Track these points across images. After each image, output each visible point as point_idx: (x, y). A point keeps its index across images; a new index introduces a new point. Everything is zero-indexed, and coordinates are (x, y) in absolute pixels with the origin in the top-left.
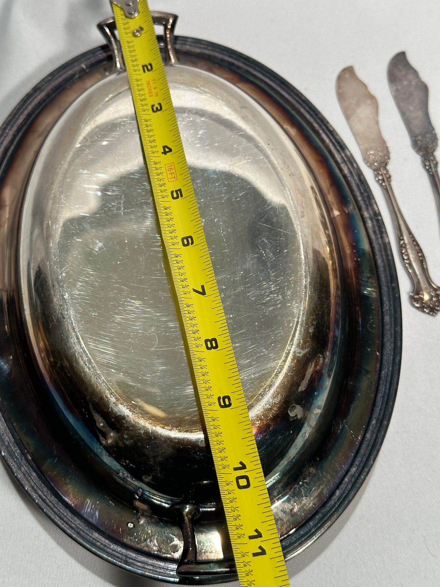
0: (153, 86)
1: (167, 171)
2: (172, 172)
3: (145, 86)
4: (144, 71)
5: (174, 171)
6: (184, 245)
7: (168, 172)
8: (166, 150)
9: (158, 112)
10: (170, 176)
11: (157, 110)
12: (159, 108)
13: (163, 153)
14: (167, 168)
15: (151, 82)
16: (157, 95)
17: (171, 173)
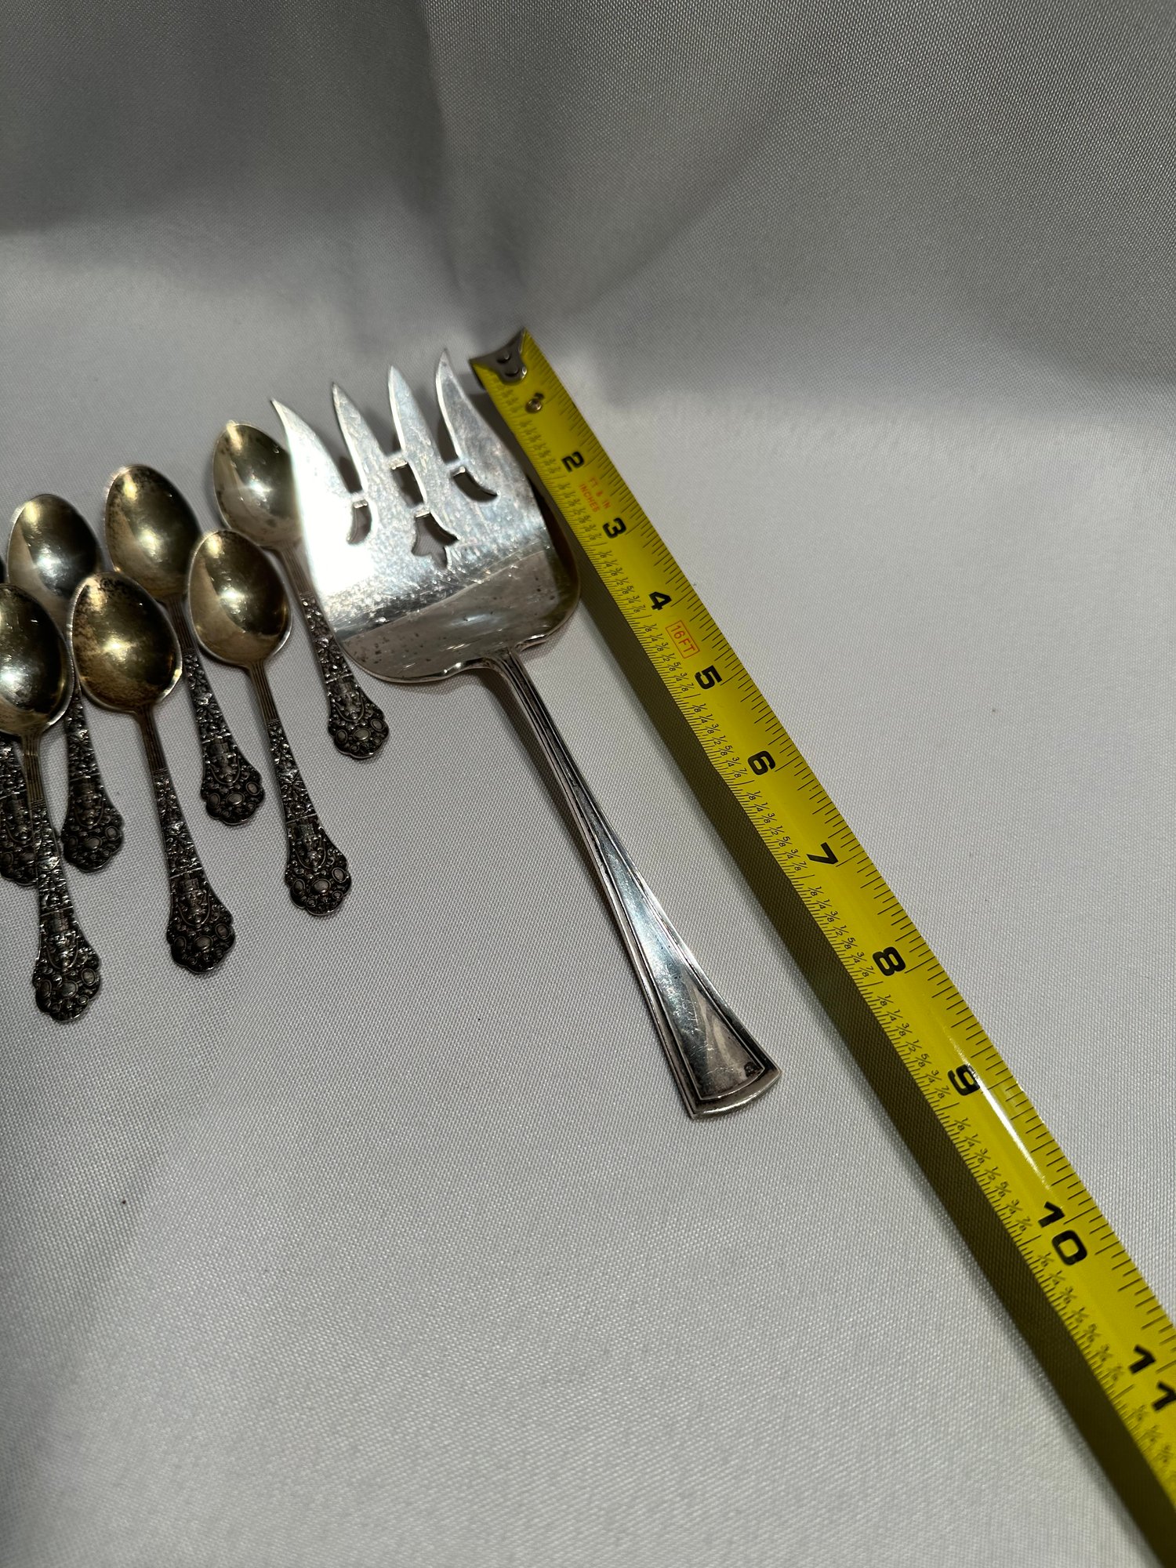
0: (594, 491)
1: (675, 640)
2: (683, 638)
3: (579, 494)
4: (569, 469)
5: (687, 636)
6: (758, 772)
7: (677, 641)
8: (660, 601)
9: (619, 535)
10: (682, 647)
11: (617, 532)
12: (619, 528)
13: (654, 607)
14: (673, 634)
15: (589, 485)
16: (607, 505)
17: (684, 641)
